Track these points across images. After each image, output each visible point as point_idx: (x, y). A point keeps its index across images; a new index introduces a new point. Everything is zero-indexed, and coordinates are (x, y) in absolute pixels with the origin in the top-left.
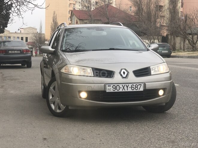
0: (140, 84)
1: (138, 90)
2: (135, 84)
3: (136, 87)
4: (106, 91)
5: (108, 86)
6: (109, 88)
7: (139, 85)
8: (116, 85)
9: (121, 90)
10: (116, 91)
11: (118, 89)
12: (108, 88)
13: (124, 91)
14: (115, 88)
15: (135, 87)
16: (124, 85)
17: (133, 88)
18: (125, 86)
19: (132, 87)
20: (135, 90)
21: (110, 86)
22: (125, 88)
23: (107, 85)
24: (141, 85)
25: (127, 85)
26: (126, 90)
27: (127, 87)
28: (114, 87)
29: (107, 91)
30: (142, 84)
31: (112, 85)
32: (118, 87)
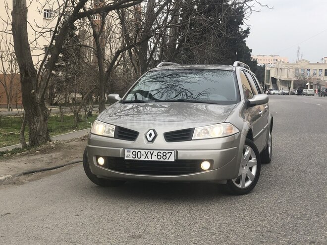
0: (170, 151)
1: (166, 160)
2: (162, 152)
3: (164, 156)
4: (124, 158)
5: (128, 152)
6: (128, 154)
7: (168, 153)
8: (137, 151)
9: (143, 158)
10: (137, 159)
11: (139, 157)
12: (126, 154)
13: (146, 159)
14: (135, 155)
15: (162, 156)
16: (147, 151)
17: (159, 157)
18: (149, 153)
19: (158, 155)
20: (162, 160)
21: (130, 152)
22: (149, 155)
23: (126, 150)
24: (171, 153)
25: (152, 151)
26: (150, 159)
27: (152, 155)
28: (134, 153)
29: (126, 158)
30: (173, 152)
31: (132, 151)
32: (139, 153)
